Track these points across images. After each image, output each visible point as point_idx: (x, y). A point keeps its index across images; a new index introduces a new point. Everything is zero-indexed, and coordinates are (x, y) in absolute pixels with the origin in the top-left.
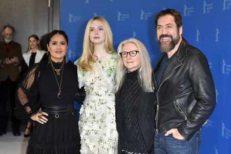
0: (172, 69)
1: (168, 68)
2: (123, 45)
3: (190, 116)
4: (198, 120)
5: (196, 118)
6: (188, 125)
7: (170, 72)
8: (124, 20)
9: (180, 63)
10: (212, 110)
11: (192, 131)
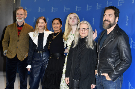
0: (108, 41)
1: (106, 40)
2: (80, 24)
3: (116, 68)
4: (121, 71)
5: (120, 70)
6: (114, 73)
7: (107, 43)
8: (55, 11)
9: (113, 38)
10: (129, 66)
11: (116, 76)
